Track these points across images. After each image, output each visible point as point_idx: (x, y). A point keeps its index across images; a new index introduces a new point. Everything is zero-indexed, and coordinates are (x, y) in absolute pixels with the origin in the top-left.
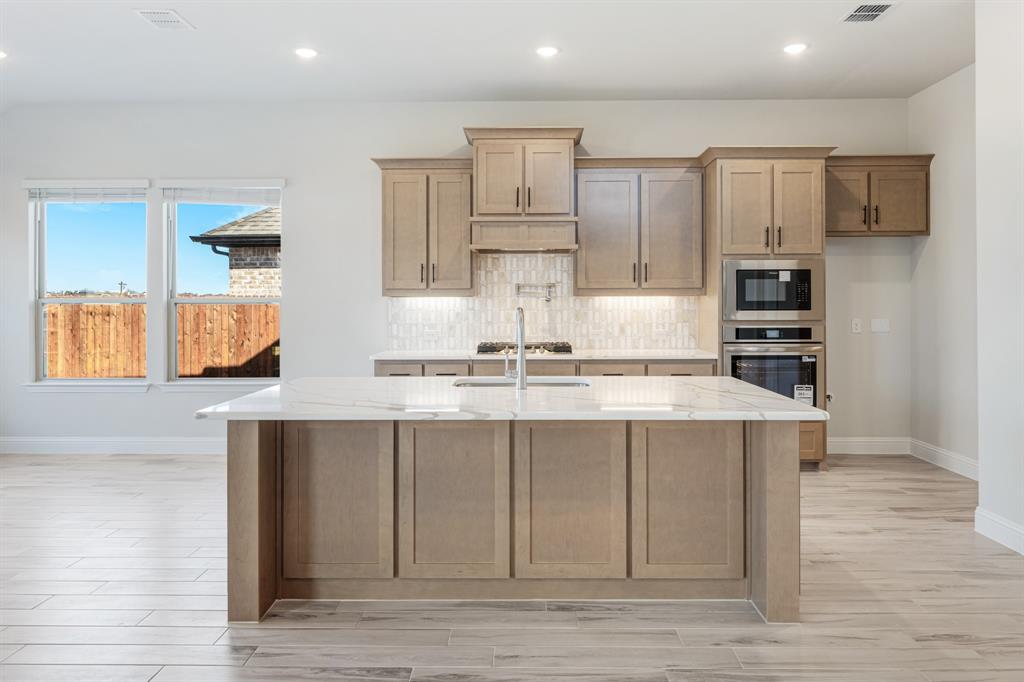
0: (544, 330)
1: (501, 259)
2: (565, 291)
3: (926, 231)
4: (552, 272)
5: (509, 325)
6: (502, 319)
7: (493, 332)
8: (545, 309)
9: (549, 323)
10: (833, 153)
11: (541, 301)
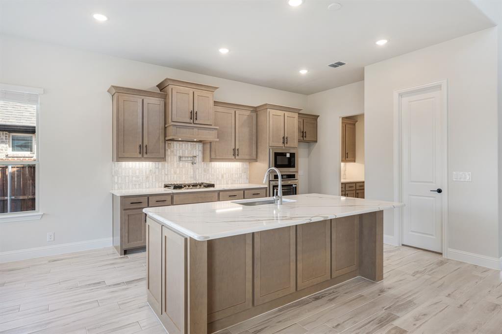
0: (191, 177)
1: (172, 144)
2: (200, 160)
3: (316, 141)
4: (195, 151)
5: (175, 176)
6: (172, 172)
7: (168, 179)
8: (192, 168)
9: (193, 174)
10: (301, 112)
11: (190, 164)
